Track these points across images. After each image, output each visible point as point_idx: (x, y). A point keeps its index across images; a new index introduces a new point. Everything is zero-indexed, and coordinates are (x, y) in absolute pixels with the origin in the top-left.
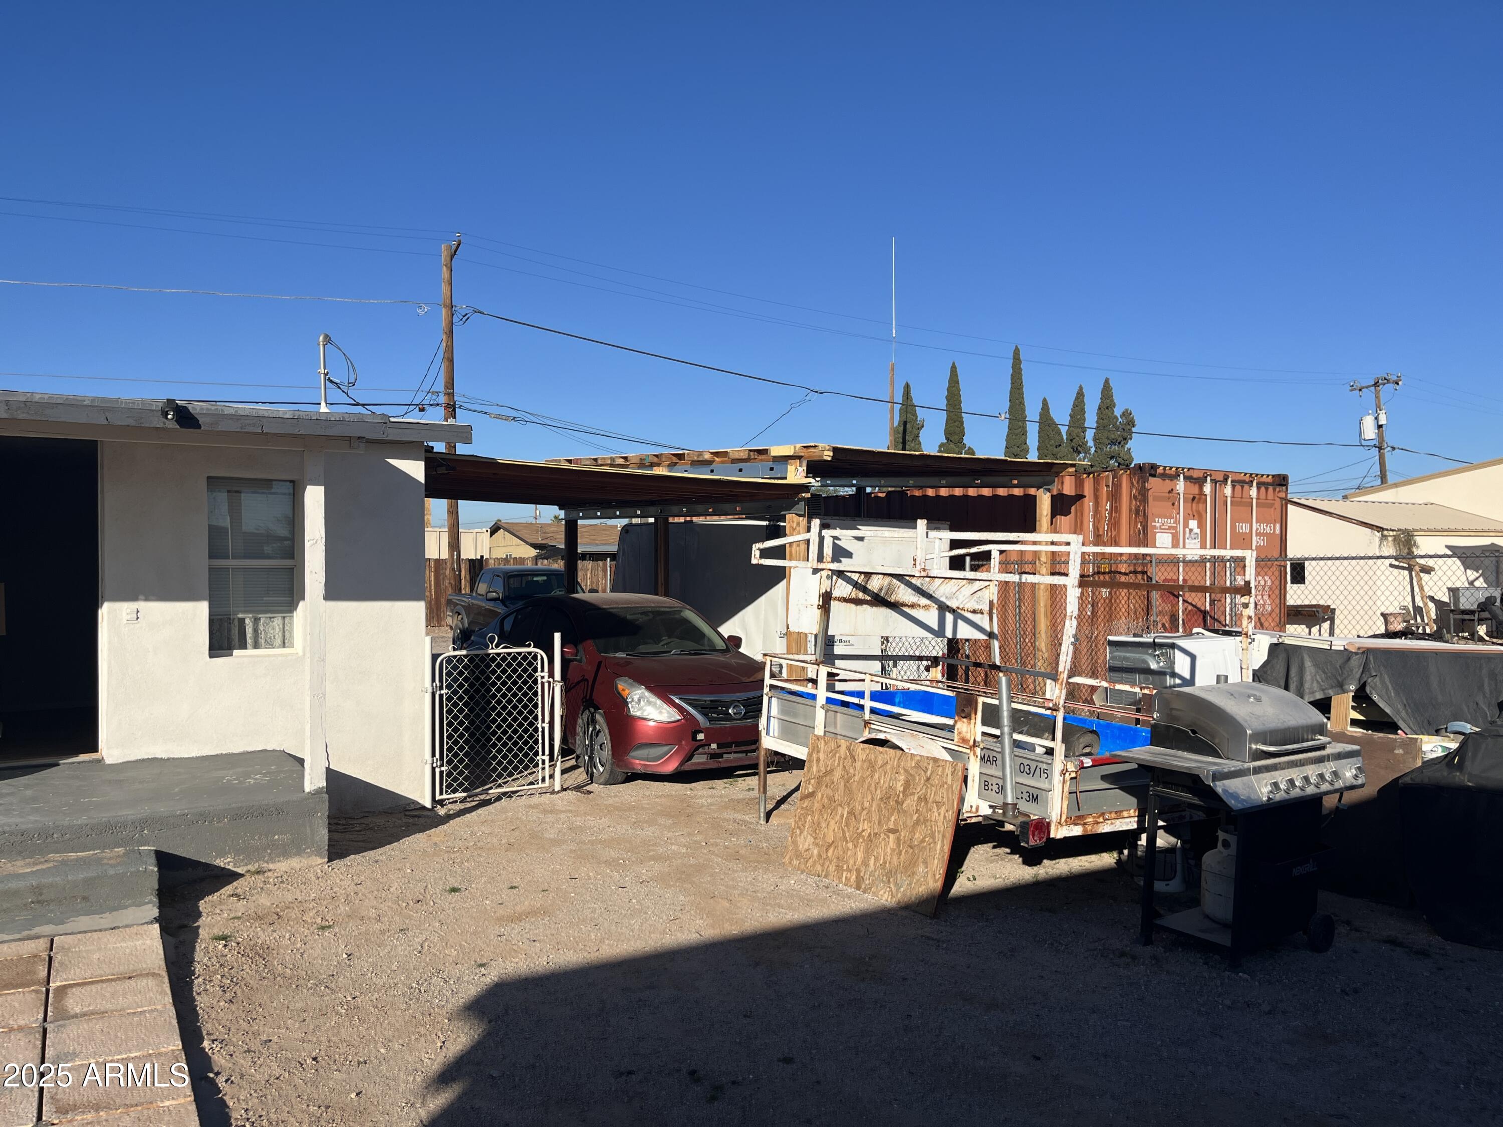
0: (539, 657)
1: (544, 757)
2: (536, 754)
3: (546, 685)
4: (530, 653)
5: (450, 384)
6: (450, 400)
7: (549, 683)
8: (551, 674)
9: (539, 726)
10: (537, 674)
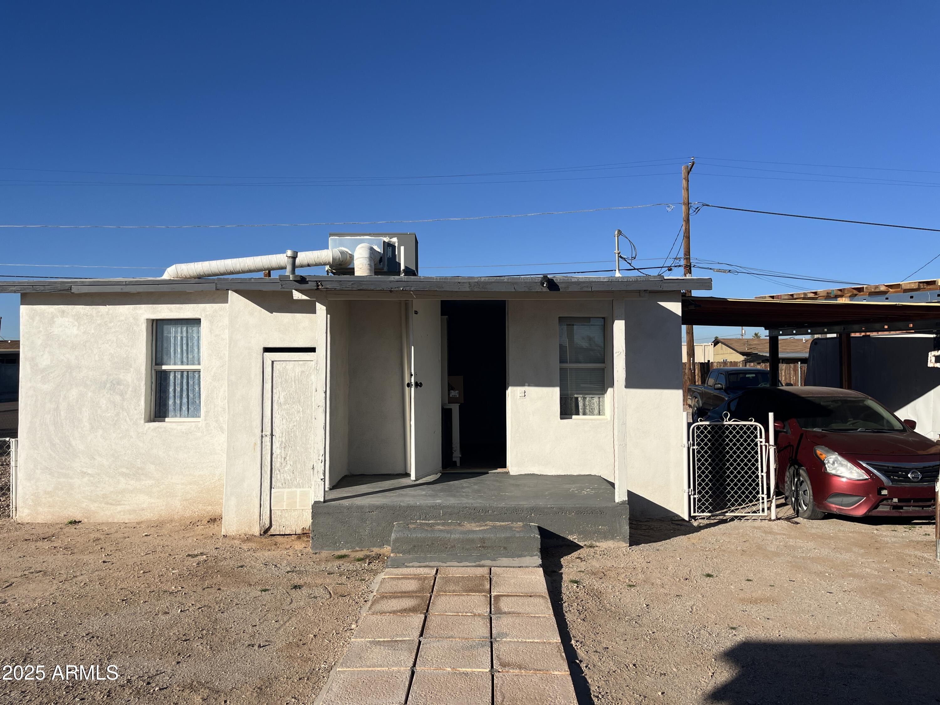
0: (758, 429)
1: (763, 496)
2: (758, 493)
3: (764, 448)
4: (752, 426)
5: (688, 253)
6: (687, 263)
7: (766, 446)
8: (767, 440)
9: (759, 474)
10: (757, 440)
